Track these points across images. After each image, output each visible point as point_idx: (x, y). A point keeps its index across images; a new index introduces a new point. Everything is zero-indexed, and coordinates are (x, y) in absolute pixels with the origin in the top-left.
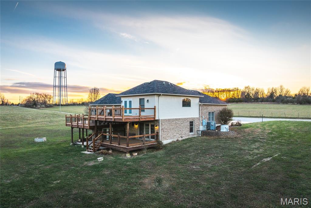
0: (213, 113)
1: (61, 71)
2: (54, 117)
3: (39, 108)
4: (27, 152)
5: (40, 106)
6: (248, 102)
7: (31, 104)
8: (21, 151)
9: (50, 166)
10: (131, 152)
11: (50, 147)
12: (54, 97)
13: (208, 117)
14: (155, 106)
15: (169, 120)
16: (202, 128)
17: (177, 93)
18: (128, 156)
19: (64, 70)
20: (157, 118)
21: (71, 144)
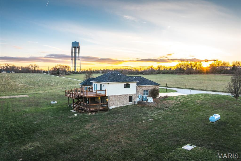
0: (147, 91)
1: (76, 48)
2: (68, 84)
3: (60, 76)
4: (45, 110)
5: (61, 74)
6: (213, 74)
7: (56, 72)
8: (43, 109)
9: (53, 117)
10: (92, 112)
11: (57, 107)
12: (72, 67)
13: (143, 93)
14: (106, 89)
15: (115, 96)
16: (138, 100)
17: (120, 82)
18: (90, 114)
19: (78, 48)
20: (107, 95)
21: (68, 105)
